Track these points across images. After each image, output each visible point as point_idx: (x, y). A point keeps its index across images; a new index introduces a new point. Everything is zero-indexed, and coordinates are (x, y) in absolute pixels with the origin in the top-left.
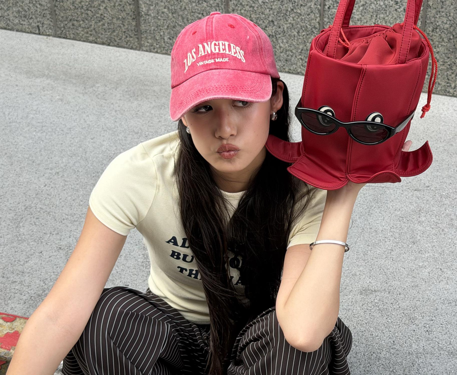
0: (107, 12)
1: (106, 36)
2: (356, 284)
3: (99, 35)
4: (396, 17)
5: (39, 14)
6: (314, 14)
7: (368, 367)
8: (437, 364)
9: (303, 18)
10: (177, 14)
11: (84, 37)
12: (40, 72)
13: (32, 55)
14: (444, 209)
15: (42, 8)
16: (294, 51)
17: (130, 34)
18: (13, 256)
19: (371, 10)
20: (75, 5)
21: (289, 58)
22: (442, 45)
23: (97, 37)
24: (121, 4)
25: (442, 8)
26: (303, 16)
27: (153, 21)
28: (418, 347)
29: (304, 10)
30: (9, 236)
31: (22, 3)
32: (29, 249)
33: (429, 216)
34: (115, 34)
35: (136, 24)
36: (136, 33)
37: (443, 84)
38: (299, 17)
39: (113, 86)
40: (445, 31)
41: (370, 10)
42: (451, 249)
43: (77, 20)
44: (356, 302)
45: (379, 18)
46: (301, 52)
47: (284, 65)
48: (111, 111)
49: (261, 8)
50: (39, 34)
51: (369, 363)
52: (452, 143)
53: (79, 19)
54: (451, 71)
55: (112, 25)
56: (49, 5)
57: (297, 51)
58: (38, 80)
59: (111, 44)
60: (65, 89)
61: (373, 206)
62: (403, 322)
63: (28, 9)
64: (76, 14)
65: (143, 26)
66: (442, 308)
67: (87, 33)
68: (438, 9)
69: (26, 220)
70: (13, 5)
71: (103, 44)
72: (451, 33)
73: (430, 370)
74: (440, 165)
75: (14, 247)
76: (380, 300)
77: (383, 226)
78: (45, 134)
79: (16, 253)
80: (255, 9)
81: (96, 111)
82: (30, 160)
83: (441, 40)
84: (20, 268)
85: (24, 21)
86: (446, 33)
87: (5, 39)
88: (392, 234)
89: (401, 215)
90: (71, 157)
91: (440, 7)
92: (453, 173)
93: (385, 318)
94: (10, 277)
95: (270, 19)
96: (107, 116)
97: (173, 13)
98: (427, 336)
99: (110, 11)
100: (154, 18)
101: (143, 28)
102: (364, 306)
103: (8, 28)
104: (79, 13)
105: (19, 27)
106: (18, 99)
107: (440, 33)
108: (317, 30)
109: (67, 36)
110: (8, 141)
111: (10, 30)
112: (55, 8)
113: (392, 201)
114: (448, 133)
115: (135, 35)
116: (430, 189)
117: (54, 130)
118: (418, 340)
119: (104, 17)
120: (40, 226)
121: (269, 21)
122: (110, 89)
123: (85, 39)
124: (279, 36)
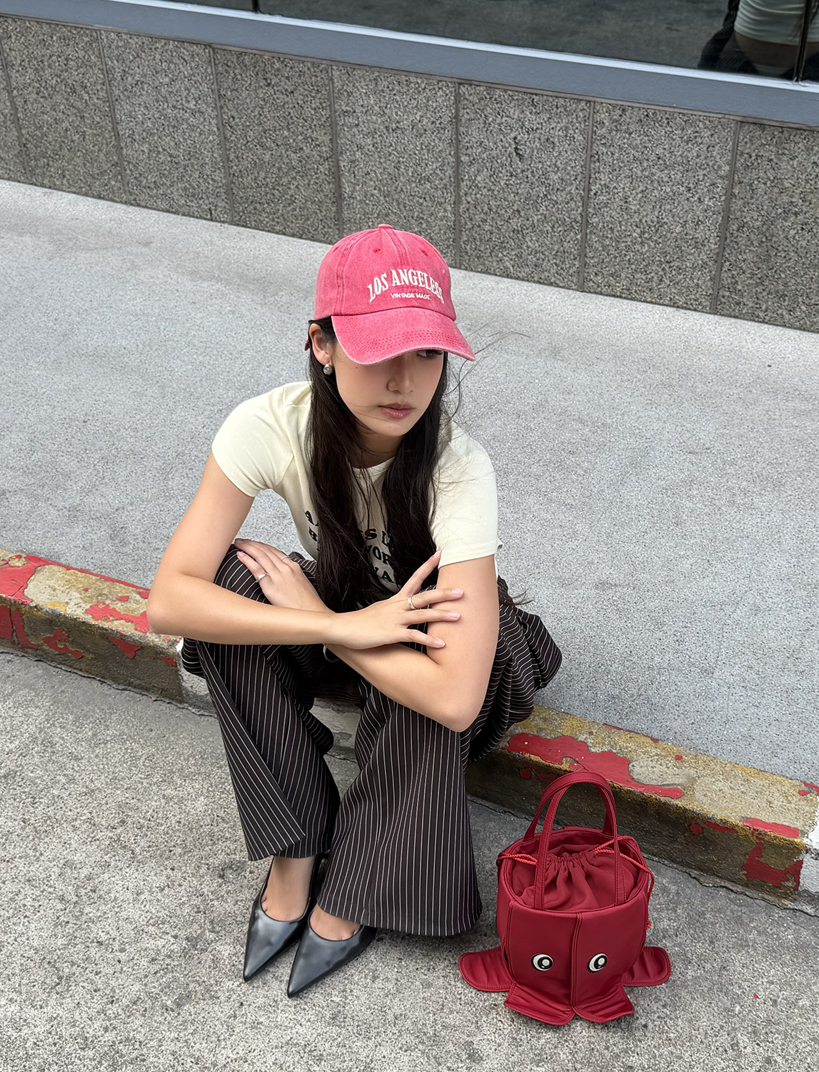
0: (299, 193)
1: (298, 225)
2: (592, 575)
3: (289, 223)
4: (688, 208)
5: (212, 192)
6: (575, 202)
7: (593, 682)
8: (684, 684)
9: (560, 207)
10: (390, 198)
11: (268, 225)
12: (209, 272)
13: (199, 249)
14: (725, 479)
15: (216, 185)
16: (546, 253)
17: (329, 223)
18: (157, 516)
19: (654, 199)
20: (258, 182)
21: (540, 262)
22: (750, 250)
23: (286, 226)
24: (317, 181)
25: (752, 198)
26: (560, 204)
27: (359, 206)
28: (661, 661)
29: (561, 196)
30: (154, 490)
31: (190, 178)
32: (178, 508)
33: (703, 488)
34: (309, 222)
35: (337, 210)
36: (336, 223)
37: (751, 305)
38: (554, 205)
39: (301, 295)
40: (755, 231)
41: (652, 198)
42: (726, 534)
43: (259, 203)
44: (588, 598)
45: (664, 211)
46: (555, 255)
47: (532, 272)
48: (295, 329)
49: (504, 192)
50: (211, 220)
51: (595, 677)
52: (752, 389)
53: (263, 200)
54: (762, 287)
55: (306, 211)
56: (224, 181)
57: (551, 254)
58: (205, 284)
59: (304, 236)
60: (239, 297)
61: (629, 472)
62: (647, 627)
63: (197, 185)
64: (259, 195)
65: (346, 212)
66: (701, 612)
67: (273, 220)
68: (746, 200)
69: (176, 471)
70: (178, 179)
71: (293, 235)
72: (763, 233)
73: (673, 691)
74: (730, 419)
75: (159, 505)
76: (620, 597)
77: (639, 500)
78: (208, 358)
79: (162, 513)
80: (496, 193)
81: (276, 329)
82: (188, 392)
83: (749, 243)
84: (165, 532)
85: (192, 201)
86: (757, 234)
87: (167, 226)
88: (649, 510)
89: (664, 486)
90: (240, 390)
91: (748, 196)
92: (746, 431)
93: (623, 621)
94: (152, 543)
95: (515, 208)
96: (290, 337)
97: (385, 197)
98: (677, 647)
99: (303, 191)
100: (360, 201)
101: (346, 215)
102: (598, 604)
103: (171, 210)
104: (263, 194)
105: (185, 210)
106: (177, 309)
107: (748, 234)
108: (578, 224)
109: (247, 224)
110: (161, 366)
111: (174, 213)
112: (232, 185)
113: (656, 466)
114: (748, 375)
115: (335, 225)
116: (711, 452)
117: (220, 353)
118: (663, 651)
119: (295, 198)
120: (194, 479)
121: (514, 210)
122: (297, 300)
123: (270, 229)
124: (527, 231)
